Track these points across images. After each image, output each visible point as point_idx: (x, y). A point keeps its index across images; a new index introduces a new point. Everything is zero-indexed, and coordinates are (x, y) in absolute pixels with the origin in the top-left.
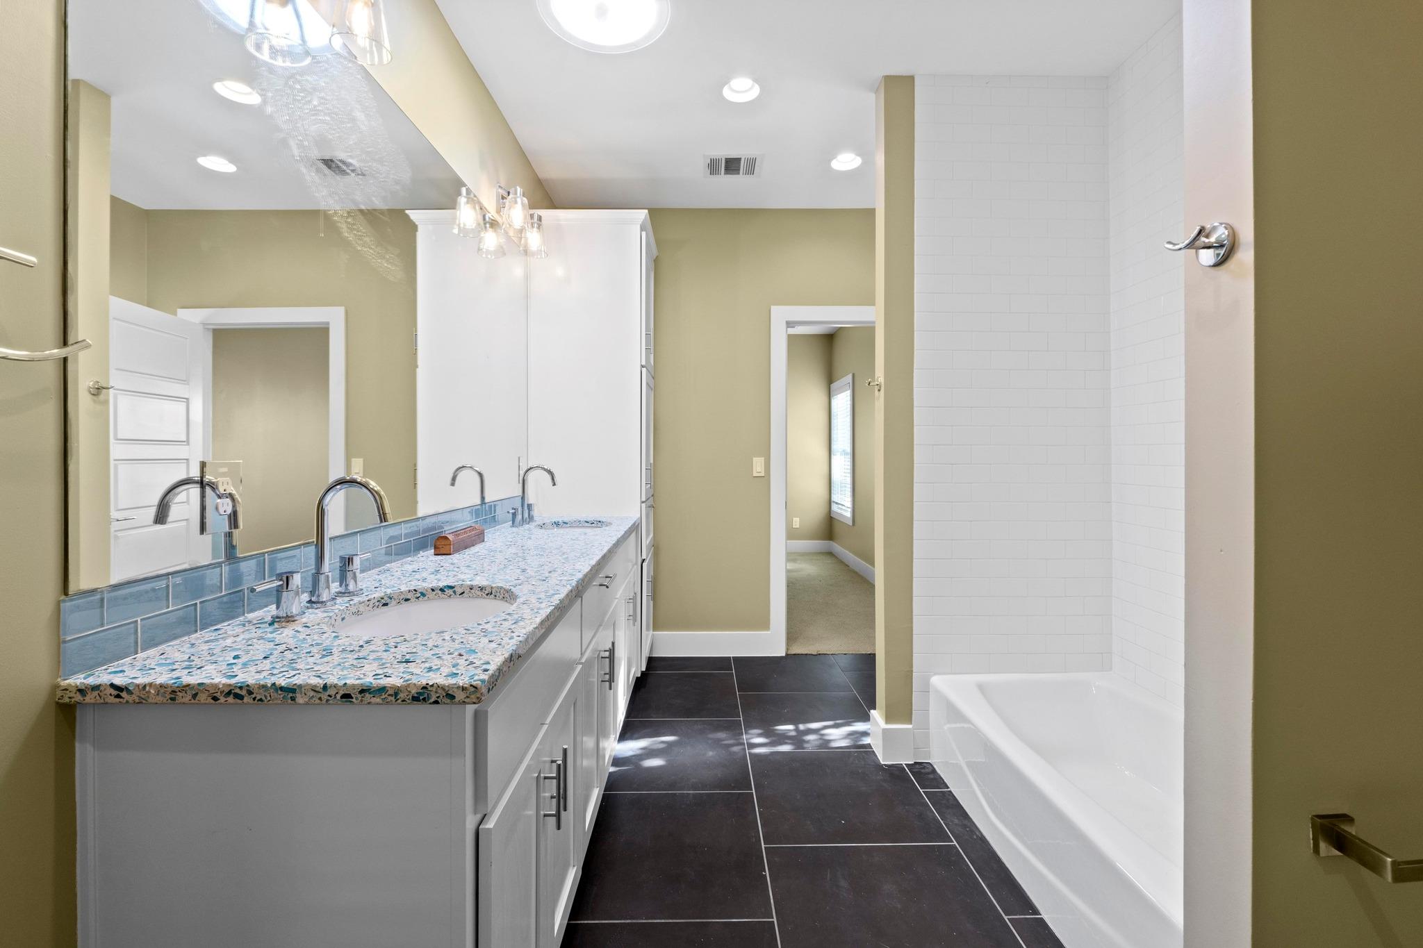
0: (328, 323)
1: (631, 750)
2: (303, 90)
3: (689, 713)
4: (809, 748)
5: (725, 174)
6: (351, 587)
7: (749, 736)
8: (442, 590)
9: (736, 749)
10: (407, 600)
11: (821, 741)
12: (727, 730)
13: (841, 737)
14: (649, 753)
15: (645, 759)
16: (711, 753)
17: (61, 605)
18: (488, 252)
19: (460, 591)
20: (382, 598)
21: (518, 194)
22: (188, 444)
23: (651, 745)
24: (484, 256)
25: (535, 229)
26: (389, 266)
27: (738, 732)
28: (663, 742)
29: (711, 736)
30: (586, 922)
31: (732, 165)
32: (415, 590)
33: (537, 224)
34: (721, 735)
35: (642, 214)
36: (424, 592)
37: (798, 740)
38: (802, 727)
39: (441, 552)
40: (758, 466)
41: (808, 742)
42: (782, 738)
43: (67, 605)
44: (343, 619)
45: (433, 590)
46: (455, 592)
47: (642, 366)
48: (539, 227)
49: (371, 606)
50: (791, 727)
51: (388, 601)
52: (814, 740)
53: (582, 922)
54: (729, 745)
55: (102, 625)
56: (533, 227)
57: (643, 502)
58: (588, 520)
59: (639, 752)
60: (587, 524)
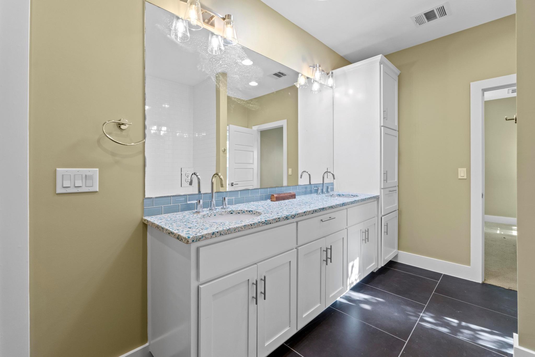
0: (283, 125)
1: (359, 297)
2: (216, 60)
3: (398, 292)
4: (460, 337)
5: (428, 21)
6: (225, 207)
7: (424, 315)
8: (249, 211)
9: (413, 318)
10: (239, 213)
11: (472, 337)
12: (413, 307)
13: (490, 340)
14: (366, 302)
15: (362, 304)
16: (396, 314)
17: (144, 200)
18: (315, 91)
19: (254, 213)
20: (231, 211)
21: (318, 67)
22: (253, 164)
23: (369, 299)
24: (314, 93)
25: (331, 78)
26: (253, 106)
27: (420, 311)
28: (376, 300)
29: (402, 306)
30: (296, 352)
31: (430, 16)
32: (241, 210)
33: (331, 75)
34: (408, 308)
35: (379, 57)
36: (244, 211)
37: (456, 330)
38: (464, 324)
39: (272, 200)
40: (462, 173)
41: (462, 333)
42: (447, 325)
43: (145, 200)
44: (215, 215)
45: (247, 211)
46: (253, 213)
47: (381, 126)
48: (332, 76)
49: (227, 213)
50: (456, 321)
51: (233, 212)
52: (468, 334)
53: (295, 351)
54: (409, 314)
55: (153, 206)
56: (329, 77)
57: (382, 189)
58: (353, 195)
59: (361, 299)
60: (352, 196)
